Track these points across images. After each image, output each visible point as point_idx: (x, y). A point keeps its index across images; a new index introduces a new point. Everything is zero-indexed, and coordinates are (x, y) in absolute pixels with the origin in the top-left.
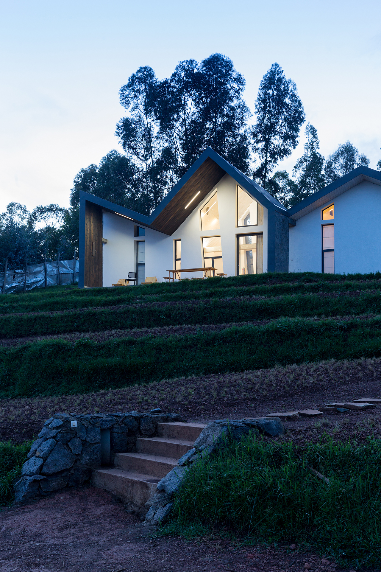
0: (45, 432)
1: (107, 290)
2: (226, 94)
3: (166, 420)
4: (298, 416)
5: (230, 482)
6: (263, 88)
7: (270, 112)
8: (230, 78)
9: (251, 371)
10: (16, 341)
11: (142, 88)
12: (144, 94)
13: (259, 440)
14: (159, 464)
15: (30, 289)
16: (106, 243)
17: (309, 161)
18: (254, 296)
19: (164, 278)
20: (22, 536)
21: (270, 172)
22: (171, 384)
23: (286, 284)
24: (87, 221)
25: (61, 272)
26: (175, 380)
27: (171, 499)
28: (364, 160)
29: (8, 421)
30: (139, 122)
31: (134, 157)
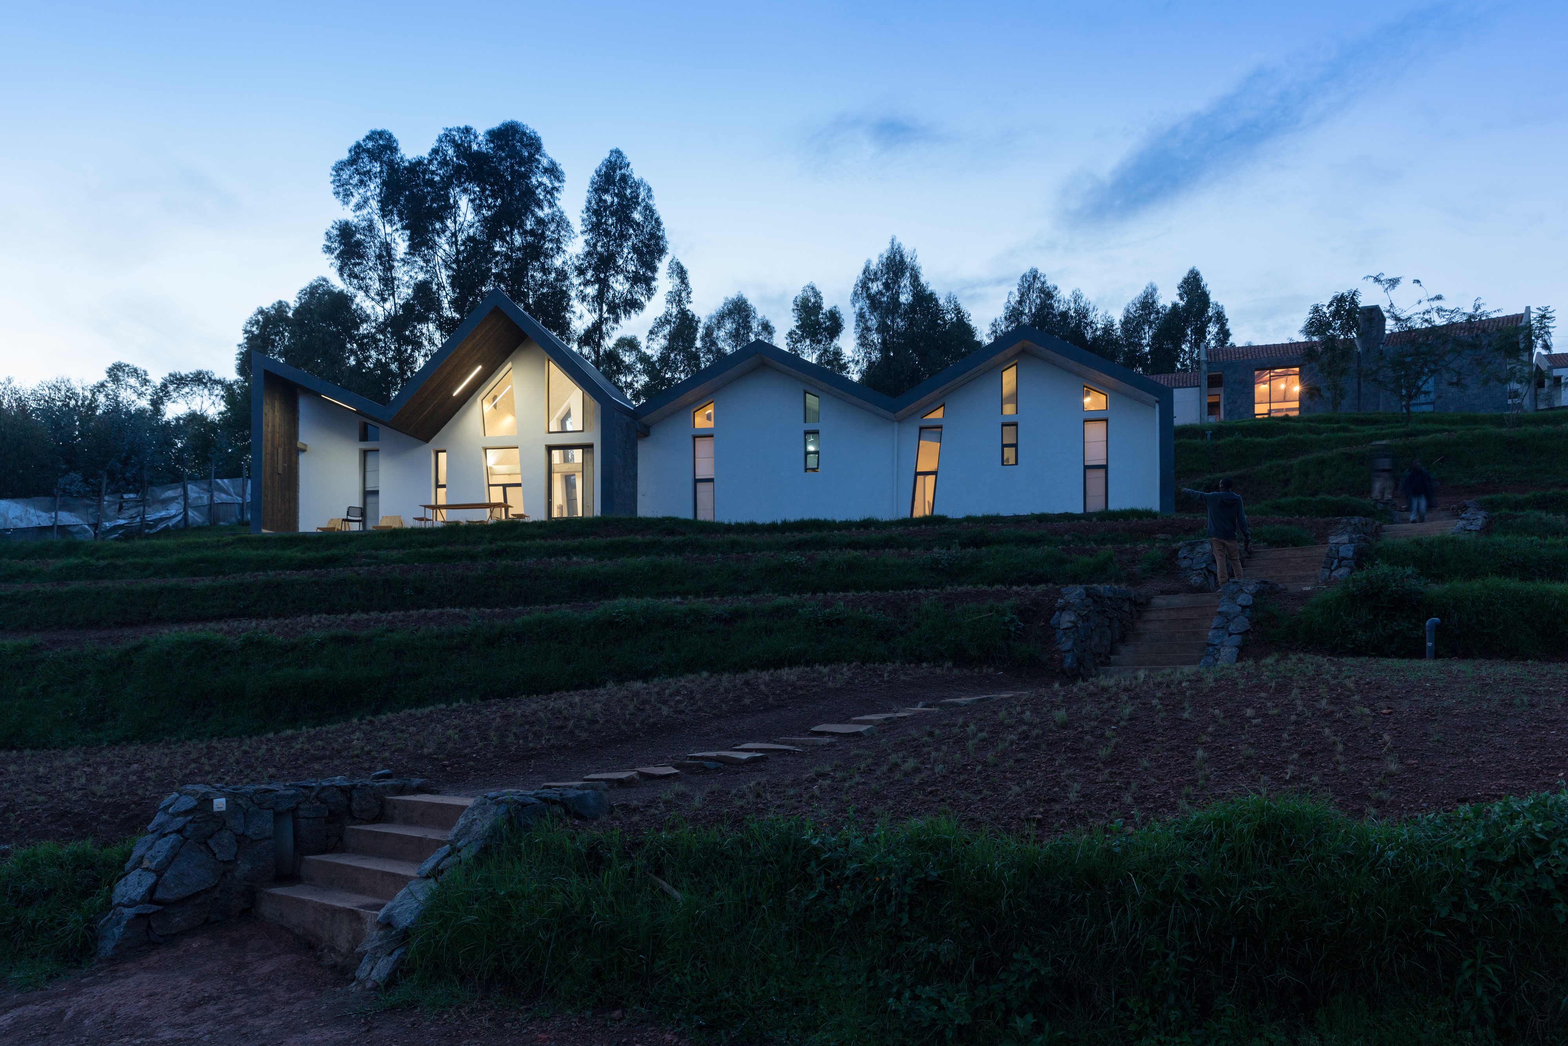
0: (161, 821)
1: (307, 538)
2: (529, 194)
3: (401, 791)
4: (638, 778)
5: (509, 905)
6: (596, 190)
7: (607, 233)
8: (537, 168)
9: (565, 693)
10: (120, 634)
11: (374, 170)
12: (378, 180)
13: (563, 828)
14: (384, 874)
15: (154, 531)
16: (304, 451)
17: (674, 323)
18: (575, 559)
19: (416, 519)
20: (108, 1026)
21: (607, 339)
22: (419, 719)
23: (630, 538)
24: (266, 408)
25: (217, 500)
26: (427, 710)
27: (404, 939)
28: (767, 327)
29: (90, 798)
30: (370, 231)
31: (361, 294)
